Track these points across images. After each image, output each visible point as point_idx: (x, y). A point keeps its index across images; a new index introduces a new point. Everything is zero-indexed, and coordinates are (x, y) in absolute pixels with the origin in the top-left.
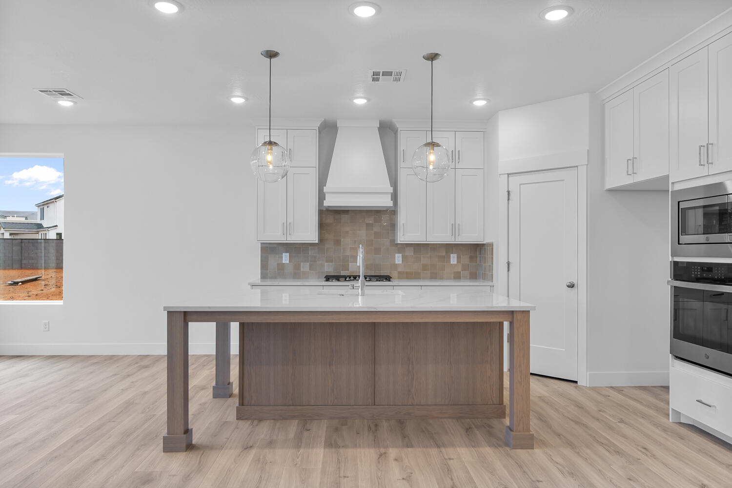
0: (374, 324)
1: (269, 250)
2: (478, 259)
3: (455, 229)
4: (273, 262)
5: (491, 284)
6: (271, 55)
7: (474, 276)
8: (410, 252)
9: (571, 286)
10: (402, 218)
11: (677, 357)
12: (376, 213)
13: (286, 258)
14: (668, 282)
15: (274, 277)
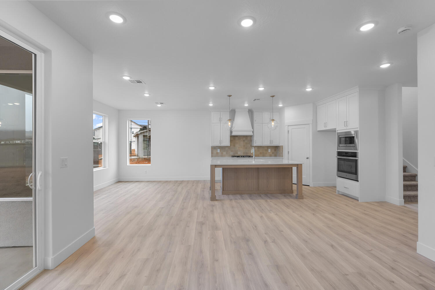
0: (258, 168)
1: (214, 148)
2: (277, 150)
3: (271, 141)
4: (215, 152)
5: (282, 158)
6: (230, 96)
7: (276, 156)
8: (256, 149)
9: (308, 158)
10: (255, 138)
11: (338, 176)
12: (246, 137)
13: (219, 151)
14: (336, 157)
15: (215, 157)
